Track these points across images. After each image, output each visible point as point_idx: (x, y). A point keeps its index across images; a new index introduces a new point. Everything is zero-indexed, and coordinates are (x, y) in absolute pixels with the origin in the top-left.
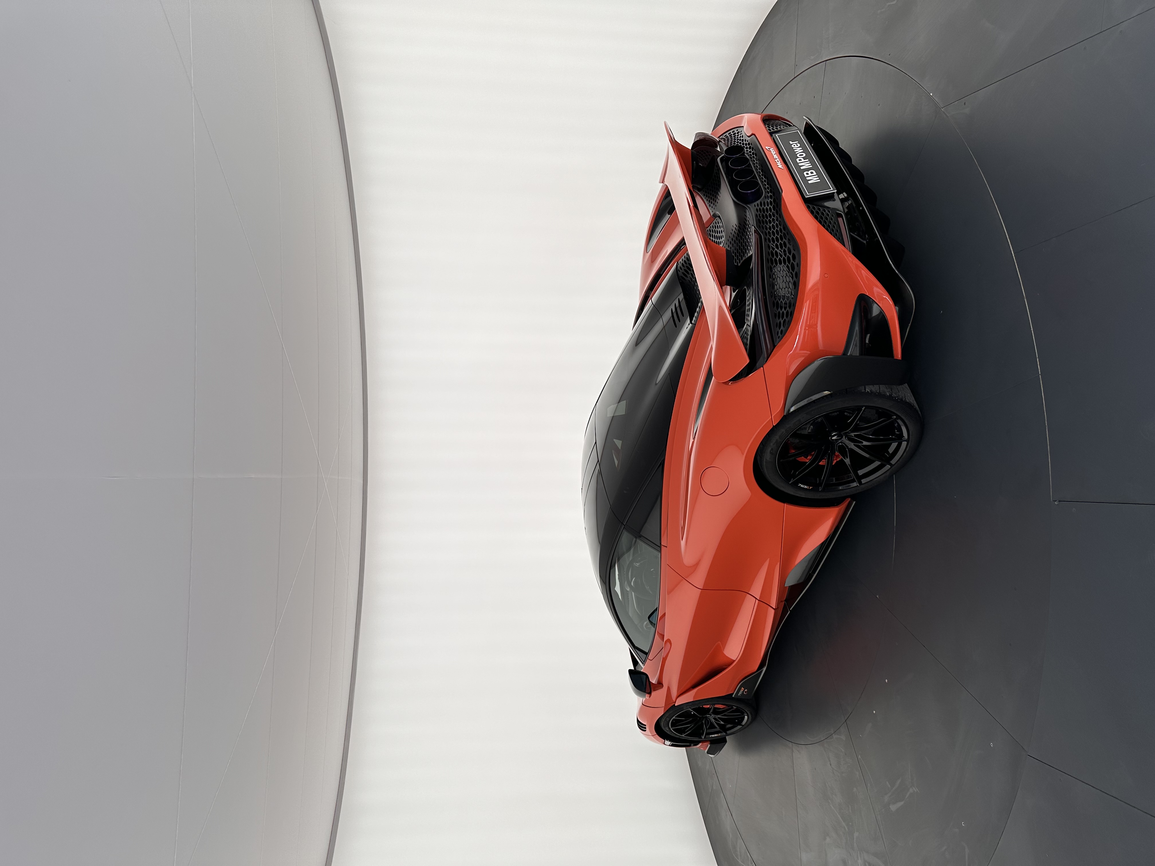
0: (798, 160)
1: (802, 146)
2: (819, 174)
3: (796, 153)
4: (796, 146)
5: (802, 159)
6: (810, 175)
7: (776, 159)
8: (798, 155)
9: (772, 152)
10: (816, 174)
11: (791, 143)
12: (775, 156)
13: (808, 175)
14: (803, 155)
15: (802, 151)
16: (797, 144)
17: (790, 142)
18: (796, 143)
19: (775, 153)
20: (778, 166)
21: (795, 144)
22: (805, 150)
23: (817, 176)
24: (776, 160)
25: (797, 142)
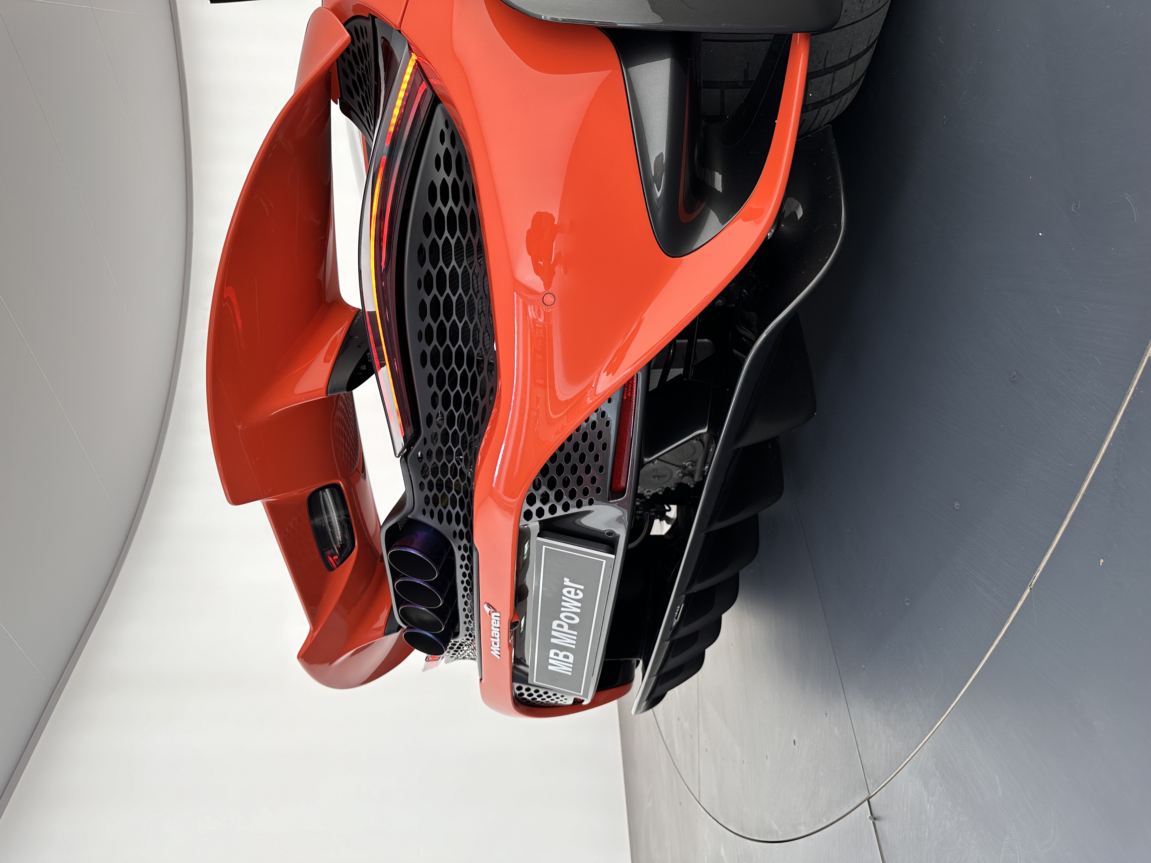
0: (555, 623)
1: (586, 604)
2: (577, 666)
3: (562, 609)
4: (572, 596)
5: (566, 627)
6: (561, 658)
7: (494, 638)
8: (562, 616)
9: (493, 621)
10: (572, 662)
11: (567, 582)
12: (496, 632)
13: (556, 657)
14: (573, 619)
15: (579, 610)
16: (578, 592)
17: (565, 579)
18: (576, 589)
19: (498, 625)
20: (492, 652)
21: (573, 590)
22: (585, 613)
23: (571, 666)
24: (492, 639)
25: (582, 587)
